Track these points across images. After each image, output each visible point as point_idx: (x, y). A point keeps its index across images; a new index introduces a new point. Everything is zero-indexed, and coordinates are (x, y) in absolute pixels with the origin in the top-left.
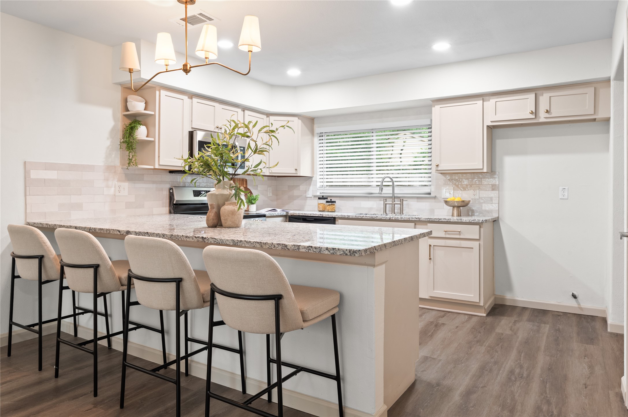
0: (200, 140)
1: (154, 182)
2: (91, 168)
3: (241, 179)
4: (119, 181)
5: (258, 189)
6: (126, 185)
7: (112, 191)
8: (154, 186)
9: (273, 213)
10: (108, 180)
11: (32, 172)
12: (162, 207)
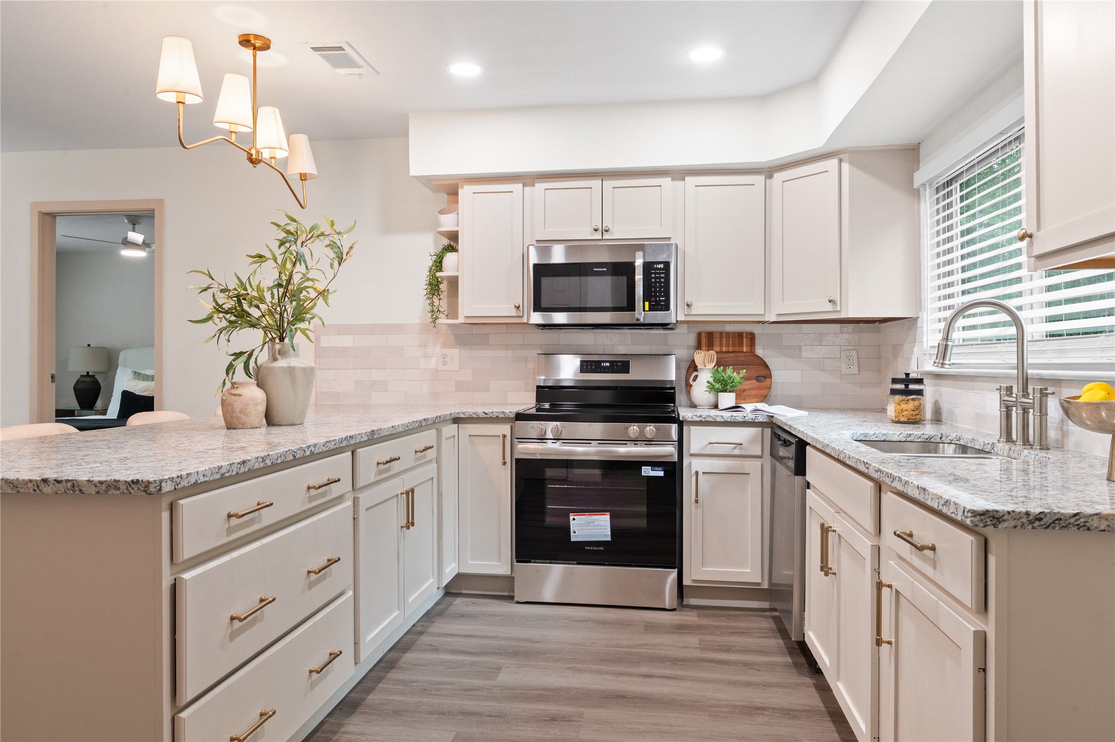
0: (536, 262)
1: (507, 347)
2: (397, 329)
3: (736, 333)
4: (444, 346)
5: (800, 356)
6: (455, 353)
7: (433, 363)
8: (510, 353)
9: (735, 414)
10: (425, 346)
11: (322, 338)
12: (526, 391)
